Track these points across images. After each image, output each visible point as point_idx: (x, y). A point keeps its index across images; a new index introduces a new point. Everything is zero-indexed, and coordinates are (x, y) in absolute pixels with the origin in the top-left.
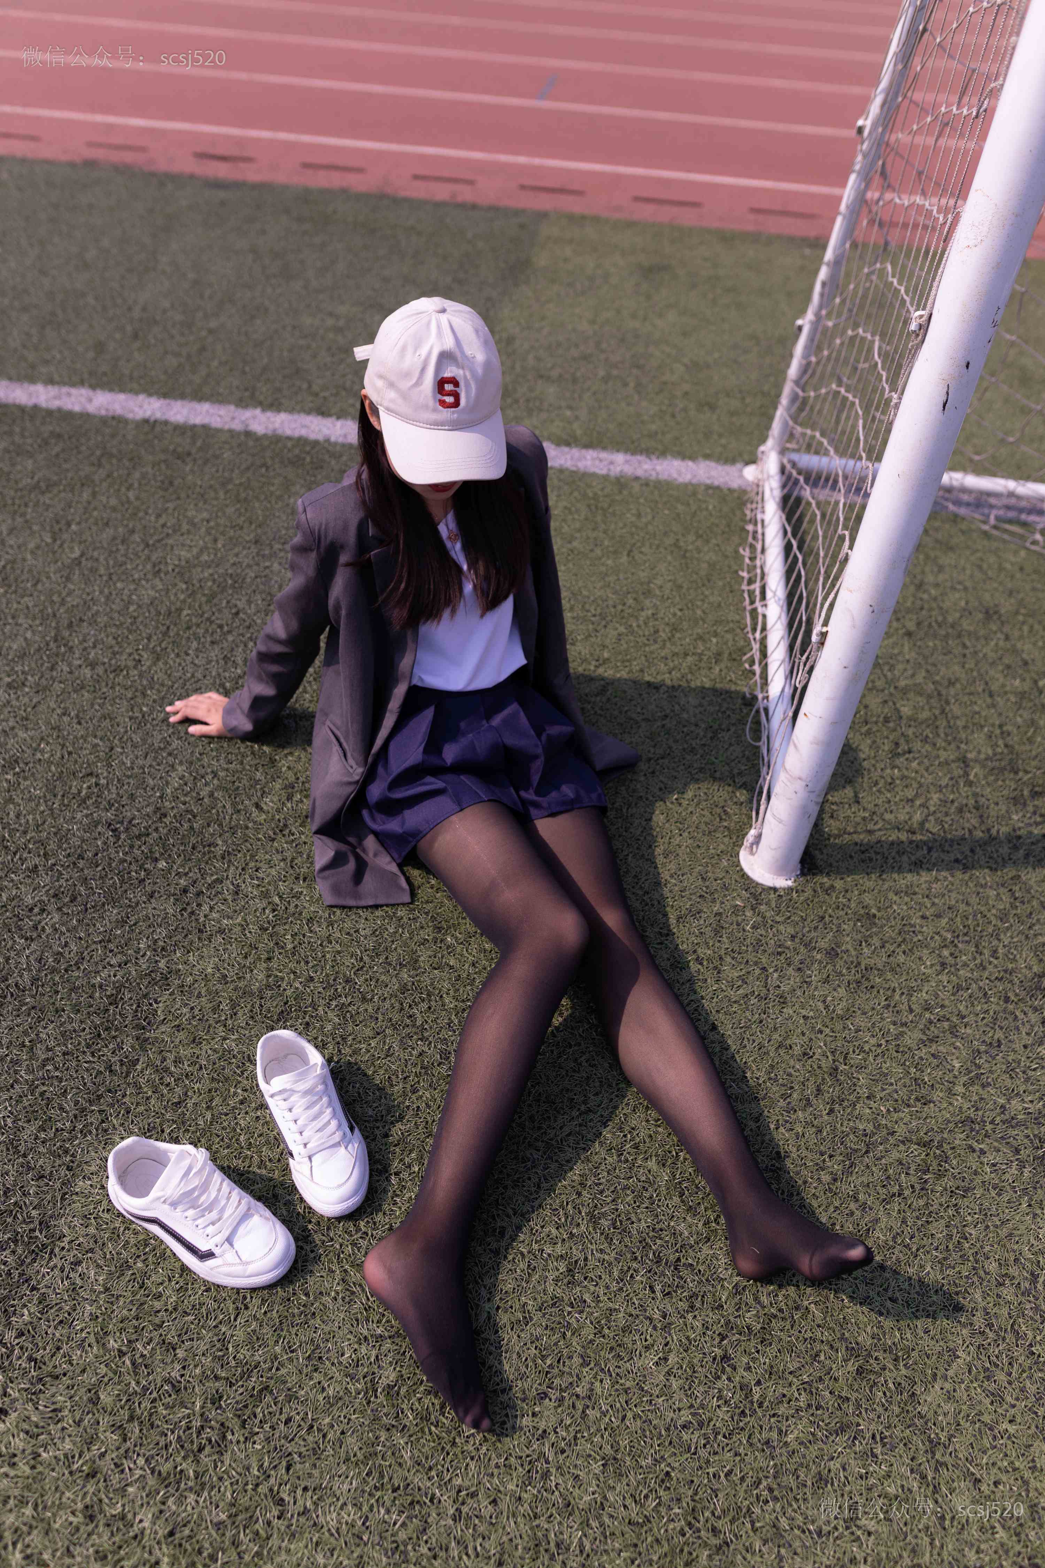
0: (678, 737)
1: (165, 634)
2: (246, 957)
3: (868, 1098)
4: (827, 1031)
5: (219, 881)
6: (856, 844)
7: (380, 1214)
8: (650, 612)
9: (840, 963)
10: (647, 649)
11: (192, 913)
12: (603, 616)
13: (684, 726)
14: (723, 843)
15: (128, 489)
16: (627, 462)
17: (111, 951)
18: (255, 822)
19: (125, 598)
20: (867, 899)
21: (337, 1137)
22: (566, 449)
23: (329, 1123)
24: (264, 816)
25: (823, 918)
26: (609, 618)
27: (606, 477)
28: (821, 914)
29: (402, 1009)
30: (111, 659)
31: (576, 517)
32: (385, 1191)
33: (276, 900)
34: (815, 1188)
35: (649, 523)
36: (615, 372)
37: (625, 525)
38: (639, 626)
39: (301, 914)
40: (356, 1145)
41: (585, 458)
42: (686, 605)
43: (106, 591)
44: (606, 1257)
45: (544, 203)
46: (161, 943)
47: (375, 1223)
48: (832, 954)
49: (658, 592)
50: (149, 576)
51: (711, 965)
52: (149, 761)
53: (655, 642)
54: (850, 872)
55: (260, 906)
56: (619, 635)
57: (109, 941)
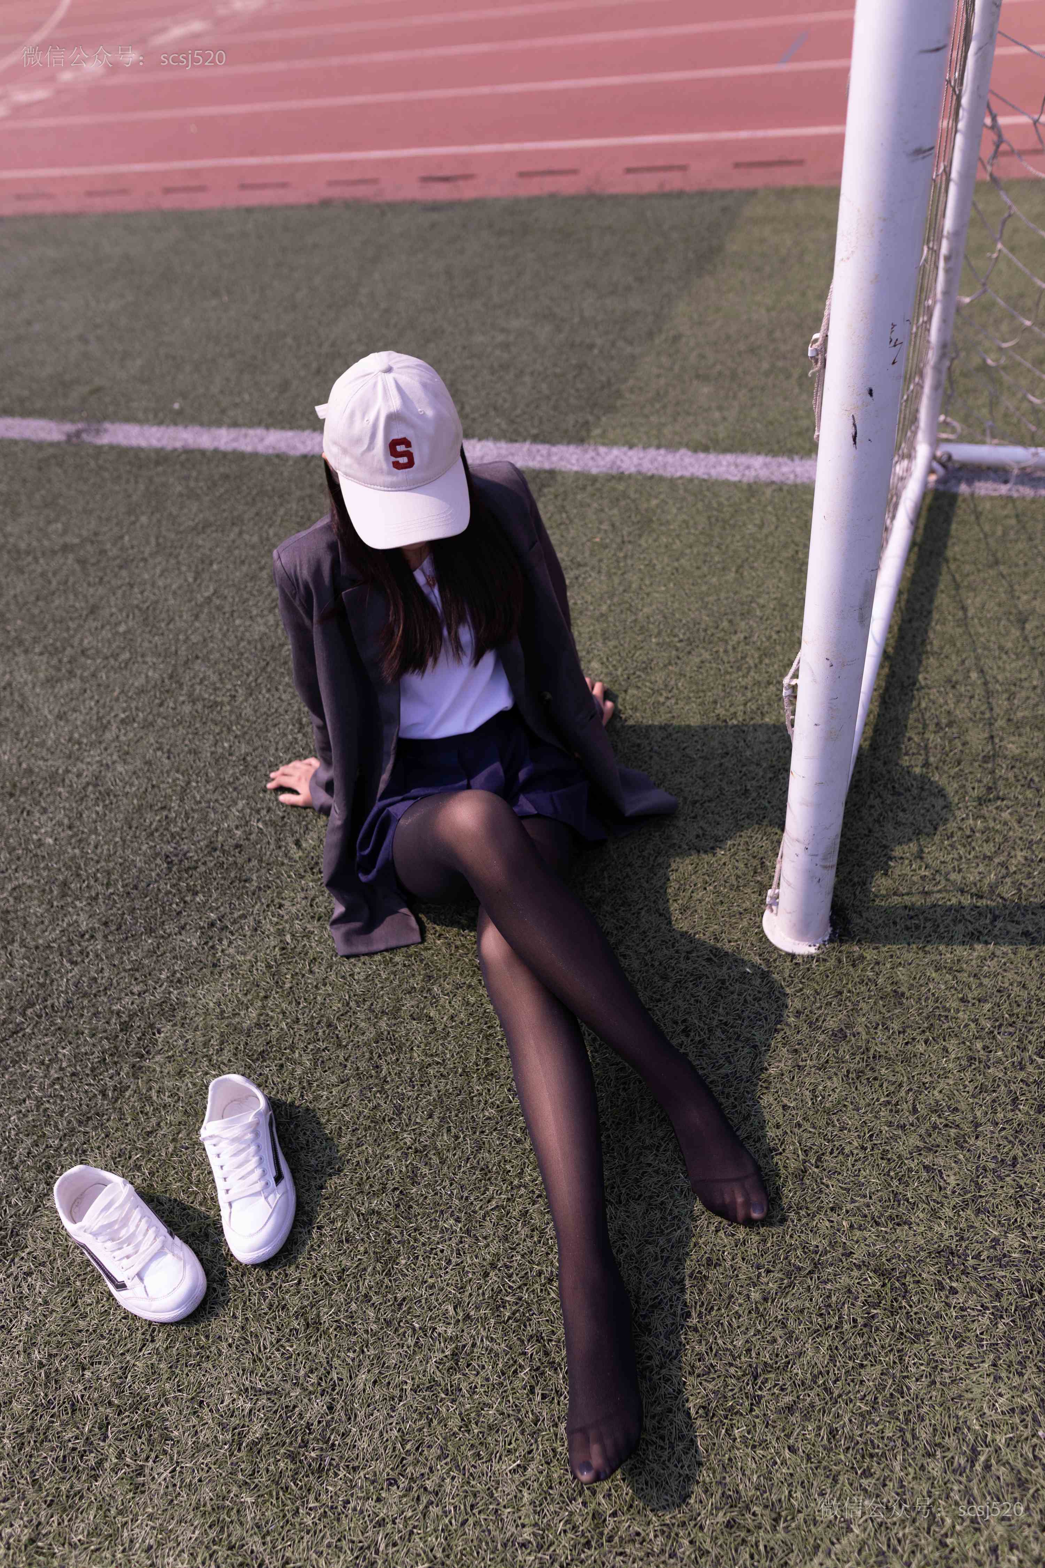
0: (734, 778)
1: (264, 669)
2: (246, 994)
3: (832, 1209)
4: (807, 1125)
5: (244, 916)
6: (906, 907)
7: (293, 1267)
8: (742, 636)
9: (844, 1047)
10: (728, 677)
11: (213, 947)
12: (690, 642)
13: (744, 766)
14: (749, 899)
15: (270, 526)
16: (766, 465)
17: (136, 979)
18: (290, 859)
19: (239, 634)
20: (901, 974)
21: (258, 1187)
22: (702, 455)
23: (252, 1171)
24: (301, 854)
25: (841, 993)
26: (698, 643)
27: (736, 485)
28: (838, 988)
29: (371, 1059)
30: (211, 695)
31: (693, 531)
32: (304, 1244)
33: (288, 938)
34: (740, 1305)
35: (771, 533)
36: (780, 364)
37: (743, 538)
38: (726, 651)
39: (306, 954)
40: (278, 1196)
41: (721, 464)
42: (786, 627)
43: (225, 628)
44: (496, 1347)
45: (756, 179)
46: (178, 975)
47: (286, 1275)
48: (840, 1035)
49: (758, 613)
50: (266, 612)
51: (697, 1038)
52: (216, 796)
53: (739, 669)
54: (887, 940)
55: (273, 943)
56: (702, 662)
57: (137, 970)
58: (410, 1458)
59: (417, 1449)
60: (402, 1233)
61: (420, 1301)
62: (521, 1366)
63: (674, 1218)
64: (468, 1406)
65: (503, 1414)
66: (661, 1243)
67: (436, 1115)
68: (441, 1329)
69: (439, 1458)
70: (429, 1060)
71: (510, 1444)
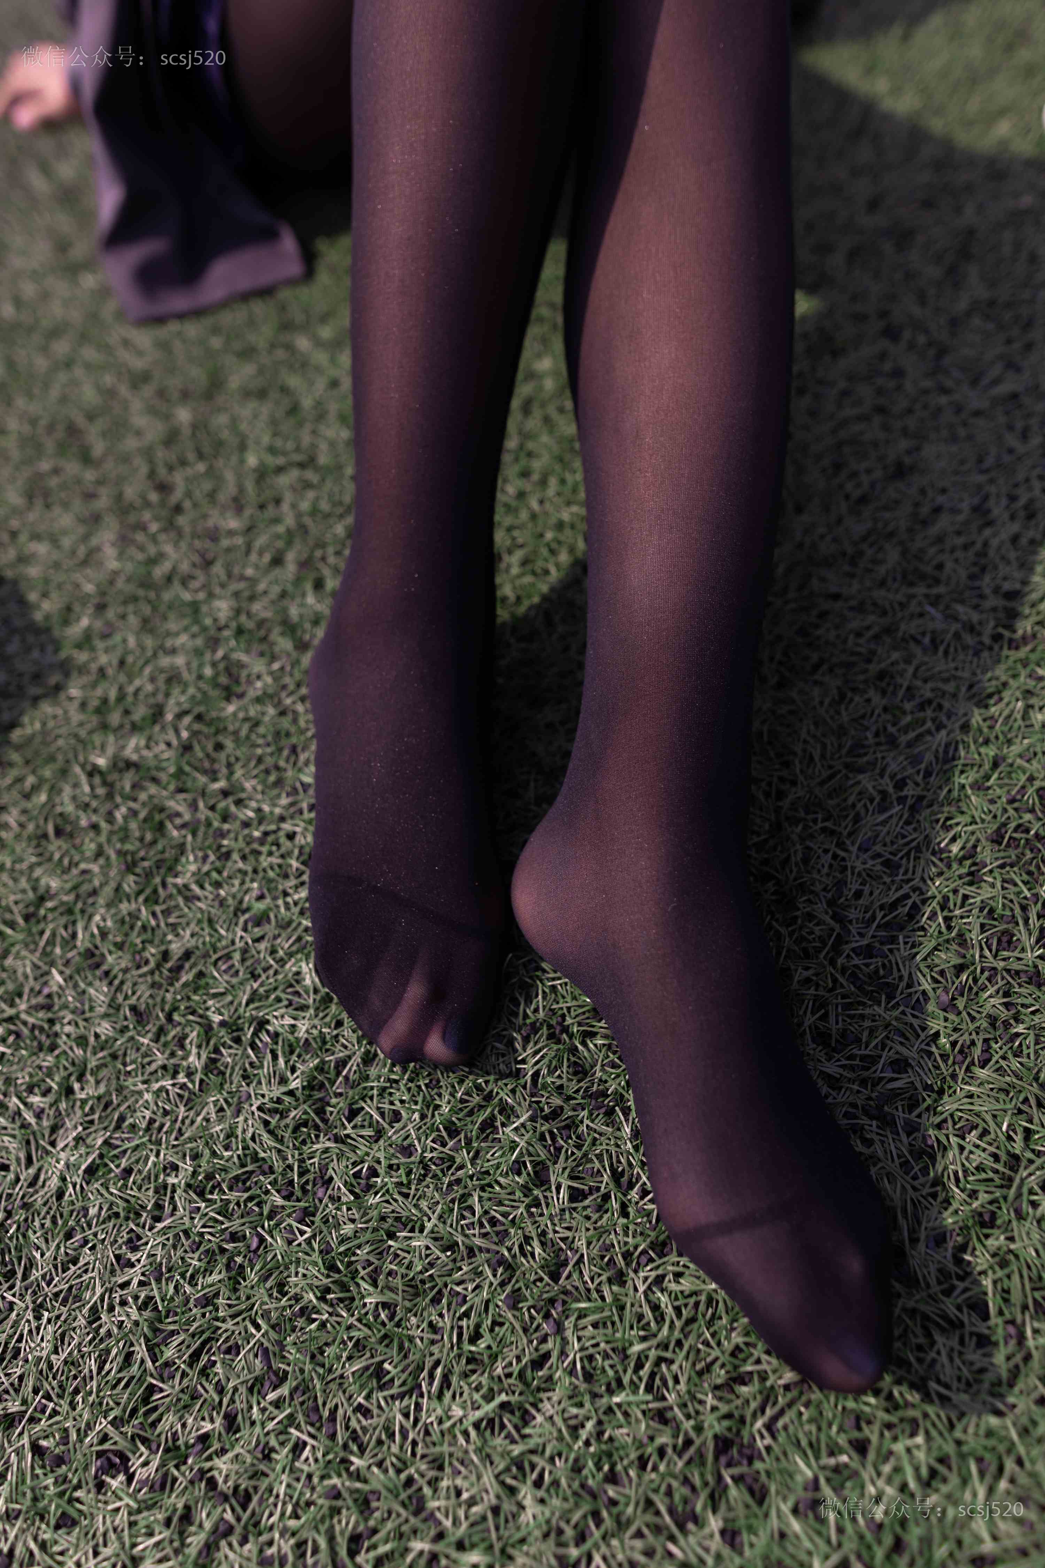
58: (170, 1389)
59: (195, 1356)
60: (194, 806)
61: (228, 957)
62: (507, 1111)
63: (922, 707)
64: (348, 1229)
65: (452, 1246)
66: (893, 767)
67: (291, 557)
68: (280, 1021)
69: (256, 1387)
70: (280, 461)
71: (475, 1338)
